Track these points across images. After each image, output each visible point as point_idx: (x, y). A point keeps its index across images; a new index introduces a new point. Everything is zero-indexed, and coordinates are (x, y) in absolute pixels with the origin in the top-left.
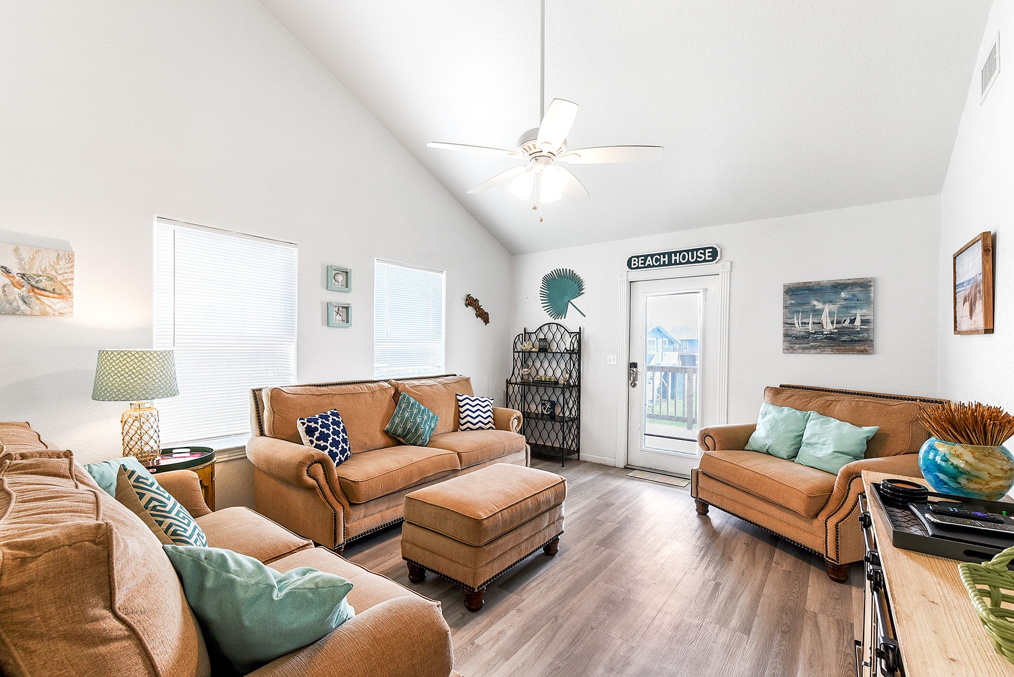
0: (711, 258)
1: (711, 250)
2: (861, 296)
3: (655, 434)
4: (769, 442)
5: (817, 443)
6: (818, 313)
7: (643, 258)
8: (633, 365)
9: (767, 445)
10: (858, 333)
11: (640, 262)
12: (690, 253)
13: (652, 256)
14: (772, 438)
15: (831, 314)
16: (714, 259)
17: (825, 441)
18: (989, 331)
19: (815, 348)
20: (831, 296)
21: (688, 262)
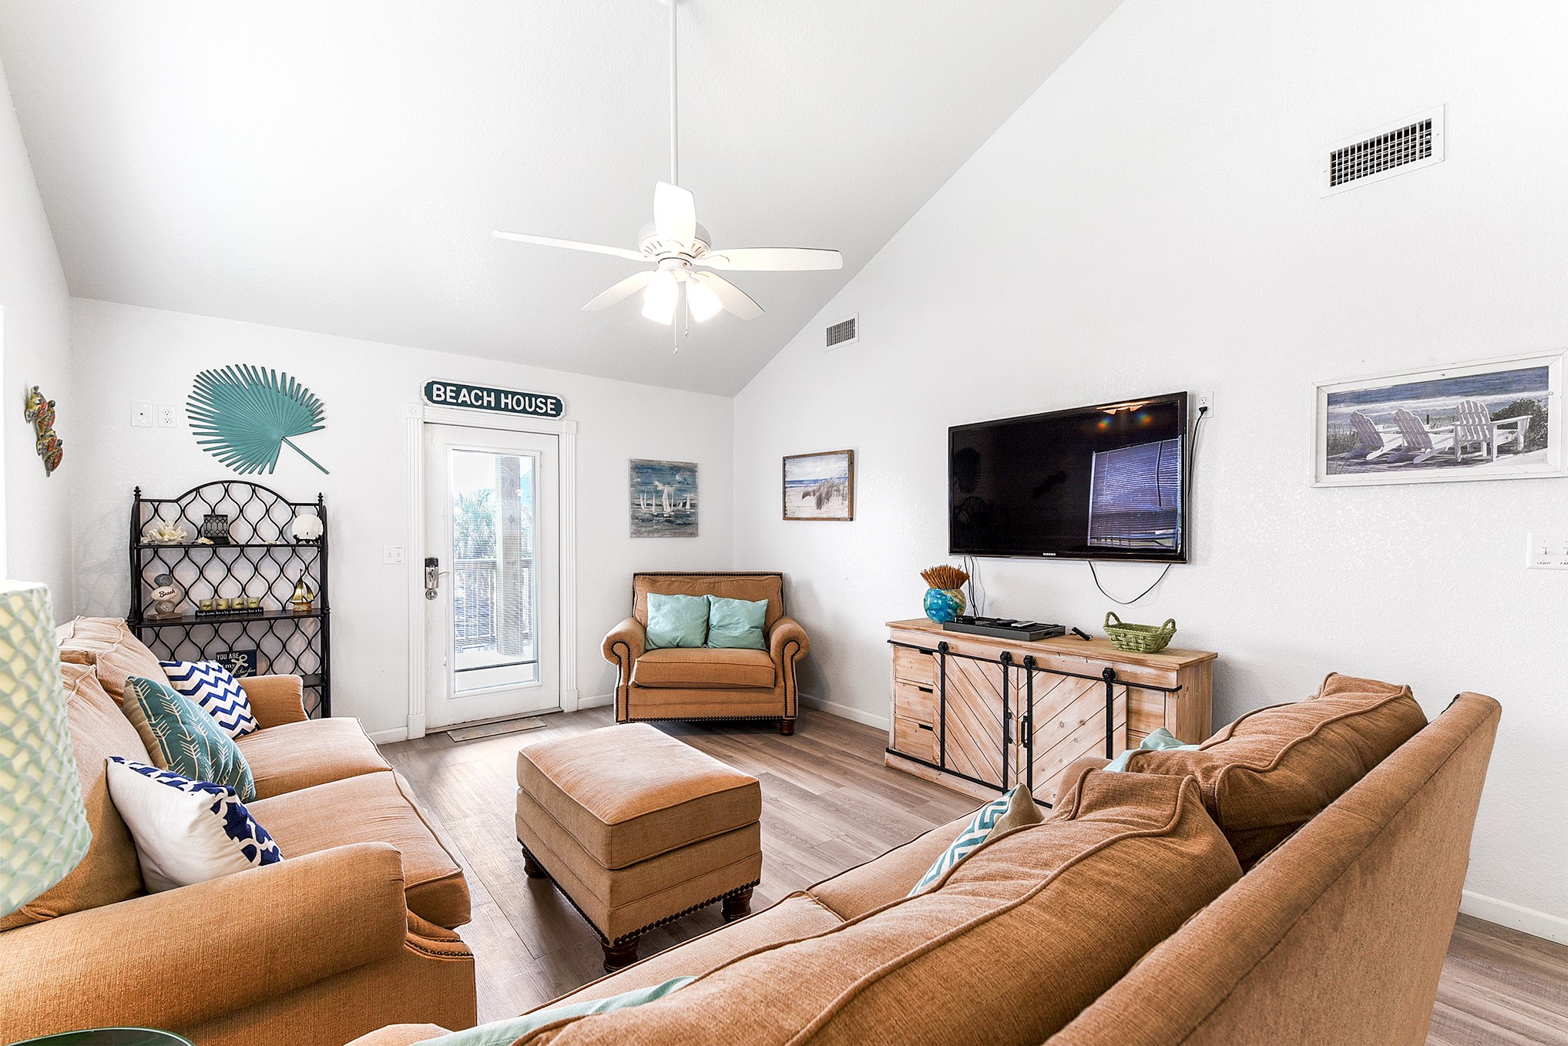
0: (554, 413)
1: (554, 401)
2: (689, 480)
3: (473, 667)
4: (679, 635)
5: (730, 624)
6: (659, 494)
7: (454, 389)
8: (431, 562)
9: (678, 637)
10: (688, 516)
11: (449, 394)
12: (527, 398)
13: (470, 389)
14: (682, 629)
15: (669, 496)
16: (558, 414)
17: (738, 620)
18: (851, 519)
20: (668, 478)
21: (524, 411)
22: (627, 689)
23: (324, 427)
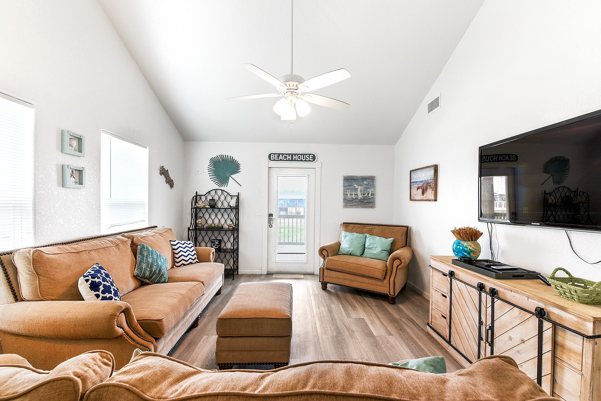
0: (312, 160)
1: (312, 156)
2: (371, 183)
3: (283, 253)
4: (351, 250)
5: (373, 247)
6: (356, 190)
7: (278, 155)
8: (271, 215)
9: (350, 251)
10: (370, 199)
11: (276, 157)
12: (302, 156)
13: (282, 154)
14: (352, 248)
15: (361, 191)
16: (314, 160)
17: (377, 246)
18: (436, 200)
19: (355, 205)
20: (361, 183)
21: (301, 160)
22: (323, 269)
23: (240, 172)
